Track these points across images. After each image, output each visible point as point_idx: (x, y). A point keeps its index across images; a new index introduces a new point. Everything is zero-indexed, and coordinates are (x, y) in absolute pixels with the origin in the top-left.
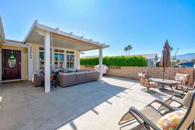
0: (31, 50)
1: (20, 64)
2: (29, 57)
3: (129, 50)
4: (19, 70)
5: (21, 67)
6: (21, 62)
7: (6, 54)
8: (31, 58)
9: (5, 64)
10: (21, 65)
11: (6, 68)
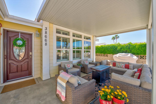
0: (46, 32)
1: (31, 53)
2: (44, 42)
3: (116, 39)
4: (29, 63)
5: (31, 58)
6: (31, 52)
7: (10, 38)
8: (46, 44)
9: (8, 55)
10: (31, 56)
11: (10, 61)
